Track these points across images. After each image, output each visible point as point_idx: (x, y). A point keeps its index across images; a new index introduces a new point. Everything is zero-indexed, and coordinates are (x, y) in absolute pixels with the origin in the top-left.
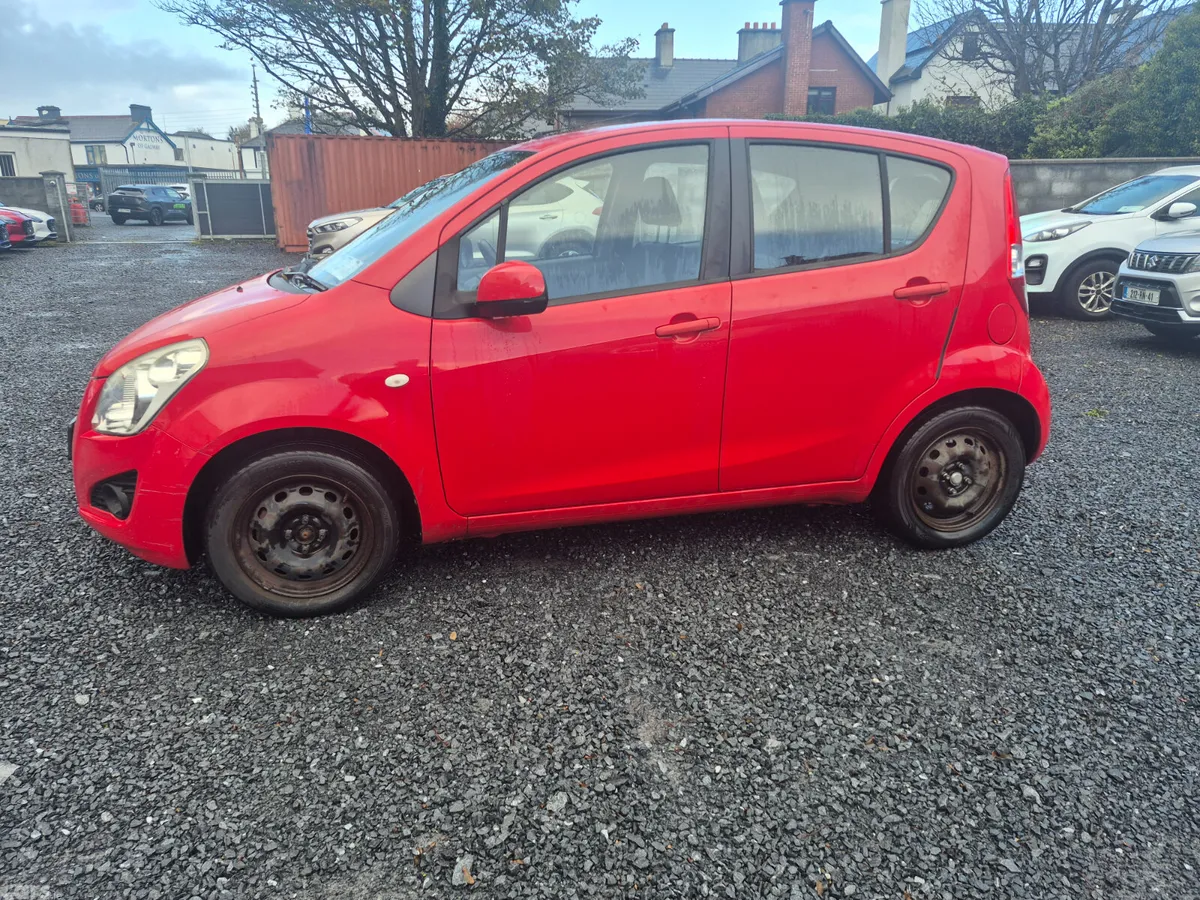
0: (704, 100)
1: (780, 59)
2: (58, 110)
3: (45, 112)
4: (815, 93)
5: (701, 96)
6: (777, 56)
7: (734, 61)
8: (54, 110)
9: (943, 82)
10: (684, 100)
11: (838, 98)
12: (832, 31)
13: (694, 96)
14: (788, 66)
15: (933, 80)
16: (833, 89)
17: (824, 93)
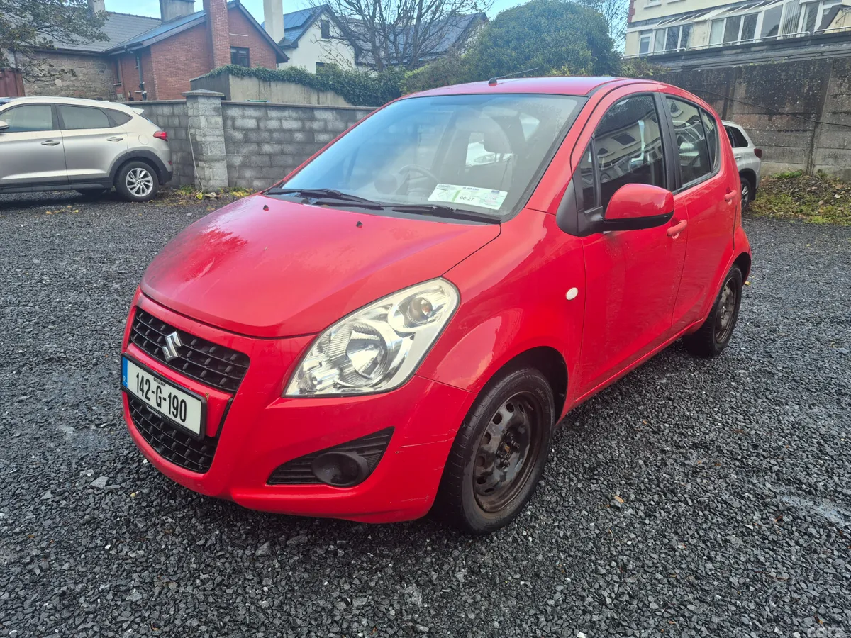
0: (149, 47)
1: (205, 22)
4: (234, 51)
5: (146, 44)
6: (202, 20)
7: (158, 19)
9: (330, 53)
10: (129, 46)
11: (251, 56)
12: (241, 7)
13: (139, 44)
14: (213, 30)
15: (322, 51)
16: (247, 50)
17: (241, 52)
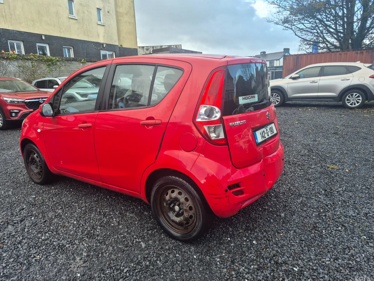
2: (265, 52)
3: (262, 53)
8: (264, 52)
